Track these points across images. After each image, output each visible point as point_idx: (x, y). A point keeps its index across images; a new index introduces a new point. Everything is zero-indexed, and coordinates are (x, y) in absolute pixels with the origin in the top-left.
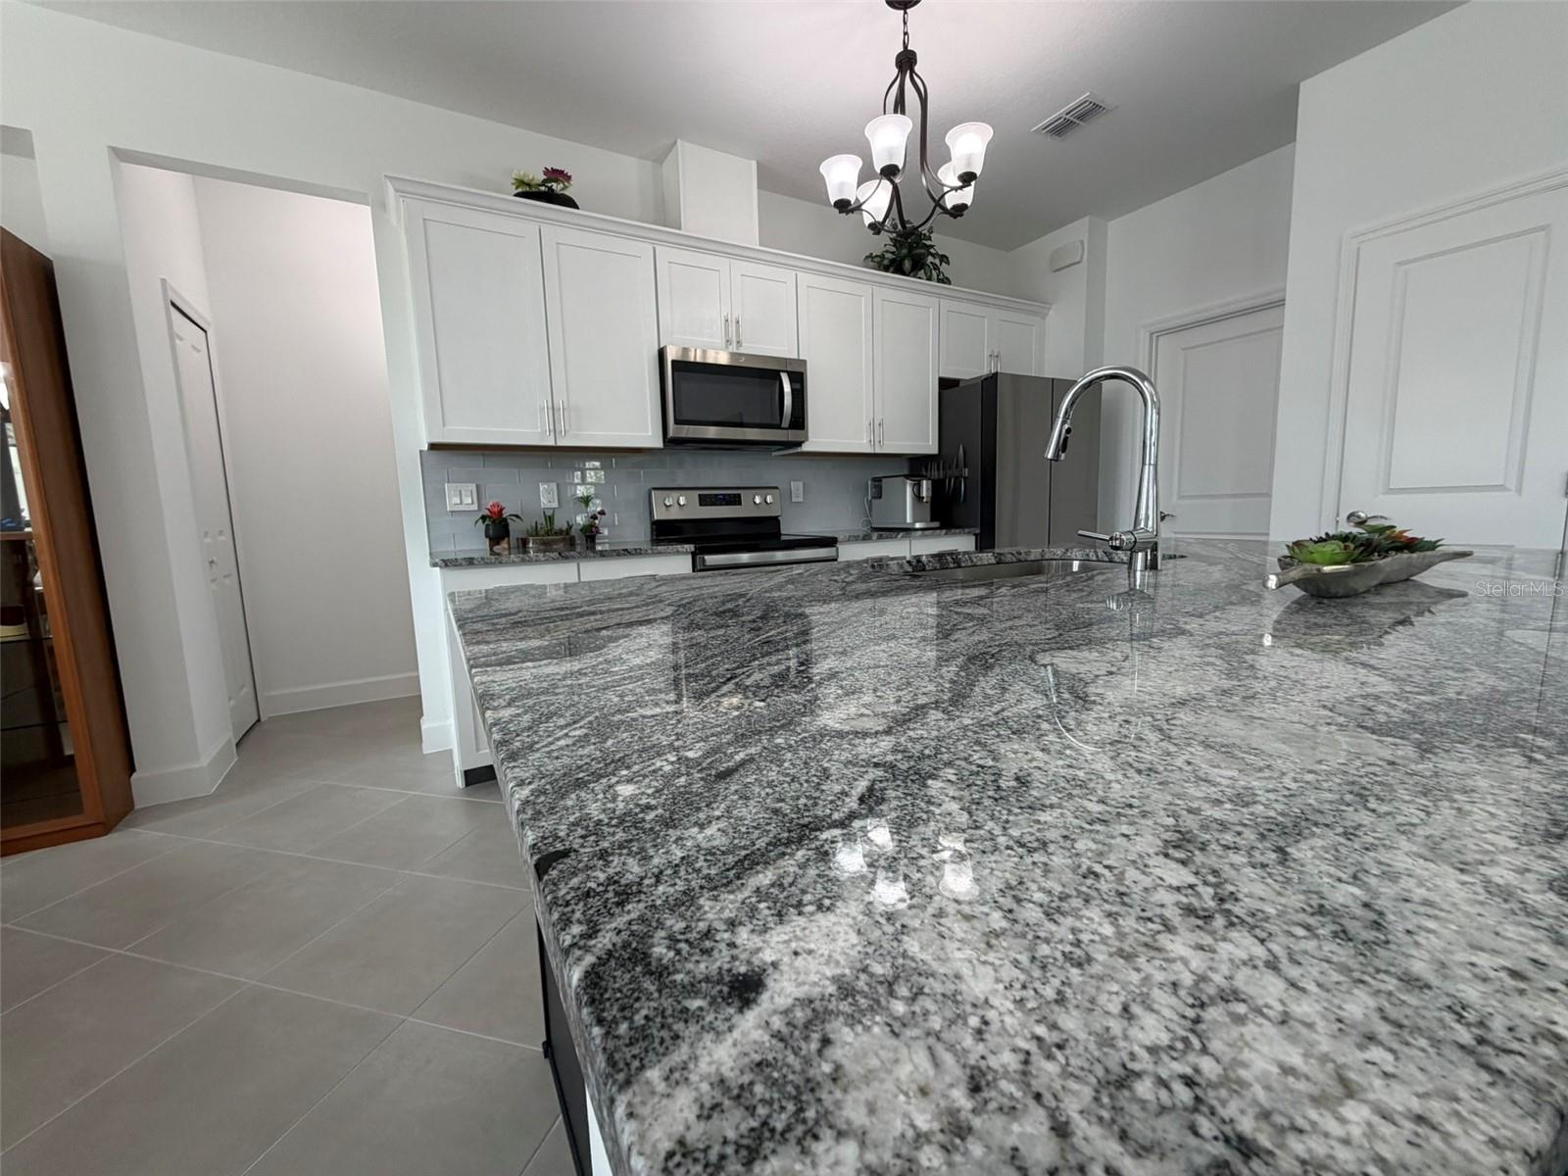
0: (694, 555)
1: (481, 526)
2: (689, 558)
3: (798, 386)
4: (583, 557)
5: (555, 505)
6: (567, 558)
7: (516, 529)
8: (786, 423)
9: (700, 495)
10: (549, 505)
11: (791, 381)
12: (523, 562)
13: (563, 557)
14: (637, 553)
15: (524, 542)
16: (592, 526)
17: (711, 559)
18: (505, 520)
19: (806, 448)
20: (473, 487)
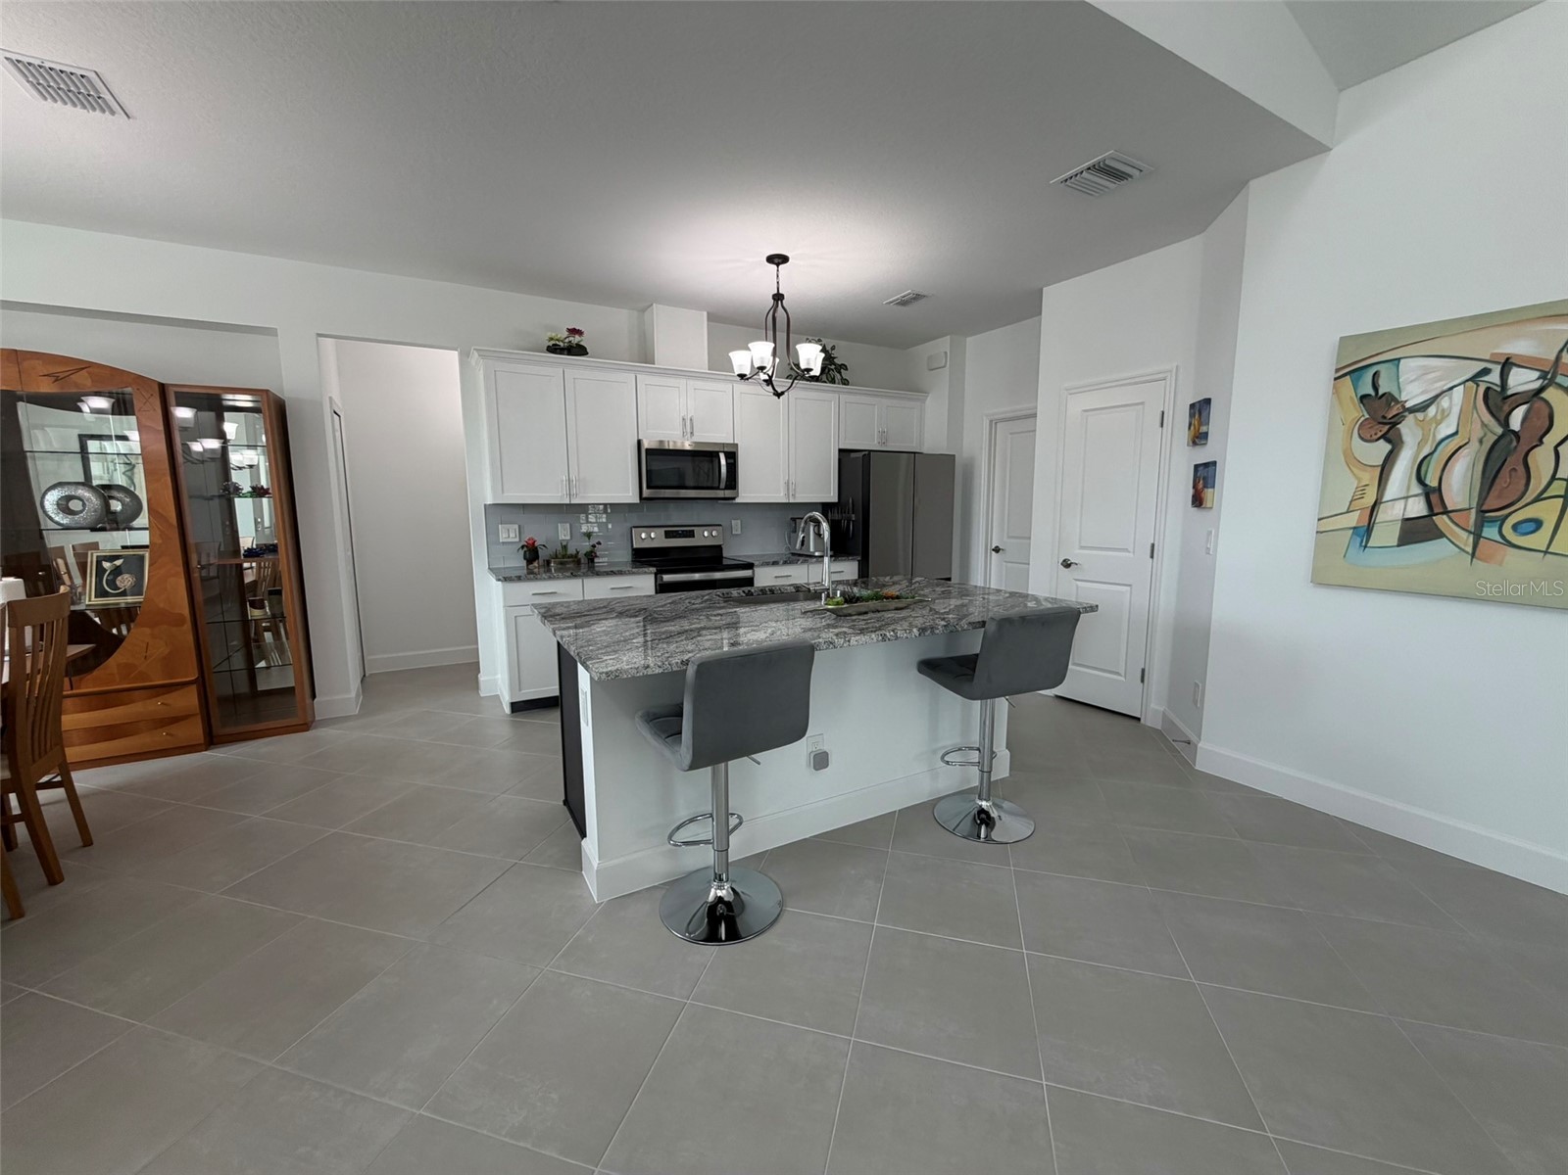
0: (656, 574)
1: (522, 552)
2: (653, 576)
3: (732, 461)
4: (585, 575)
5: (568, 538)
6: (575, 576)
7: (543, 554)
8: (723, 485)
9: (666, 532)
10: (563, 538)
11: (727, 458)
12: (550, 578)
13: (574, 576)
14: (620, 573)
15: (548, 563)
16: (592, 552)
17: (667, 578)
18: (536, 548)
19: (738, 500)
20: (516, 527)
